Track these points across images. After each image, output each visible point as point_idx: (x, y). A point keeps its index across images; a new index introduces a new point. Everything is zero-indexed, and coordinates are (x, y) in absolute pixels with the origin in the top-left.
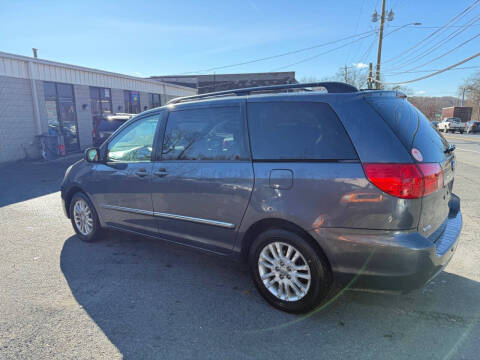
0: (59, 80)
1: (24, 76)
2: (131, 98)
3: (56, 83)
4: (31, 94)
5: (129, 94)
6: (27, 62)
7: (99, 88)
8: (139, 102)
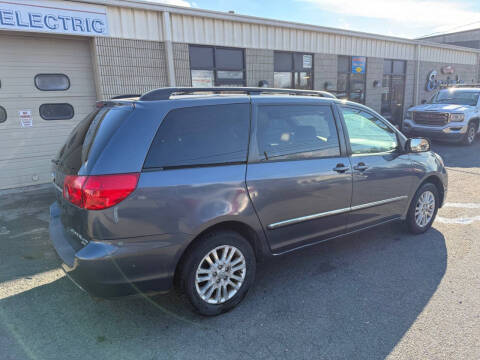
0: (218, 43)
1: (155, 37)
2: (350, 69)
3: (213, 48)
4: (166, 67)
5: (347, 61)
6: (160, 13)
7: (292, 54)
8: (364, 75)
